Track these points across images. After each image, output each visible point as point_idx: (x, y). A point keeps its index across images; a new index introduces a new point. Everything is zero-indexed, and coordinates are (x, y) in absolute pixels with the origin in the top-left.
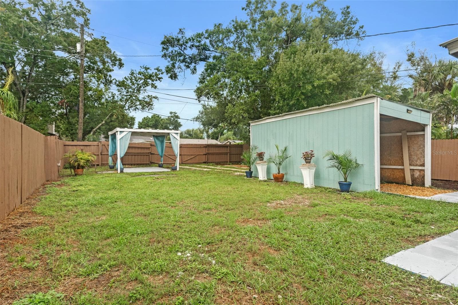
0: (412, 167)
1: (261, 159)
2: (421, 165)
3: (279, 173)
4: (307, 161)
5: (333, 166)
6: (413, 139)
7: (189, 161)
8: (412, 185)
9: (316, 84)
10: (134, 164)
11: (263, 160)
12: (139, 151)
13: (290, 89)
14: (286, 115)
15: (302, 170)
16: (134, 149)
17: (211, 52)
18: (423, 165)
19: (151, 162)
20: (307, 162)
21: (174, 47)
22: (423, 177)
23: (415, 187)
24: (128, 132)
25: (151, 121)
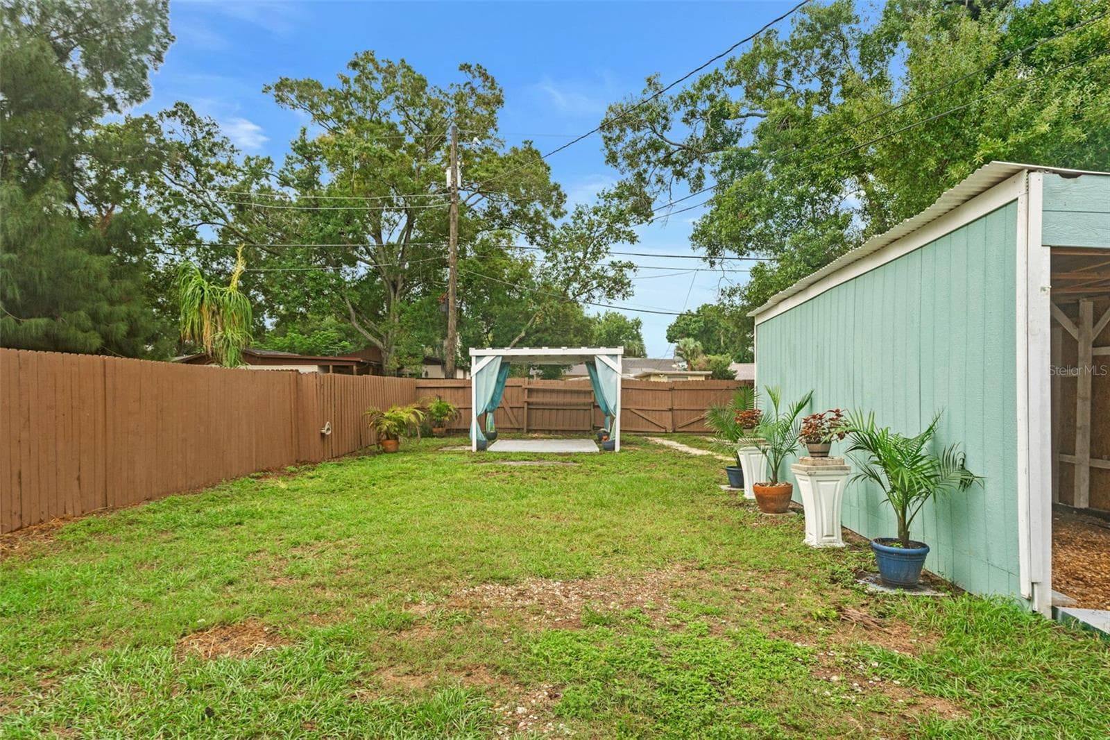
3: (775, 481)
7: (695, 425)
10: (557, 431)
12: (568, 399)
15: (797, 478)
16: (554, 395)
17: (742, 120)
19: (594, 427)
21: (639, 130)
24: (492, 358)
25: (695, 322)
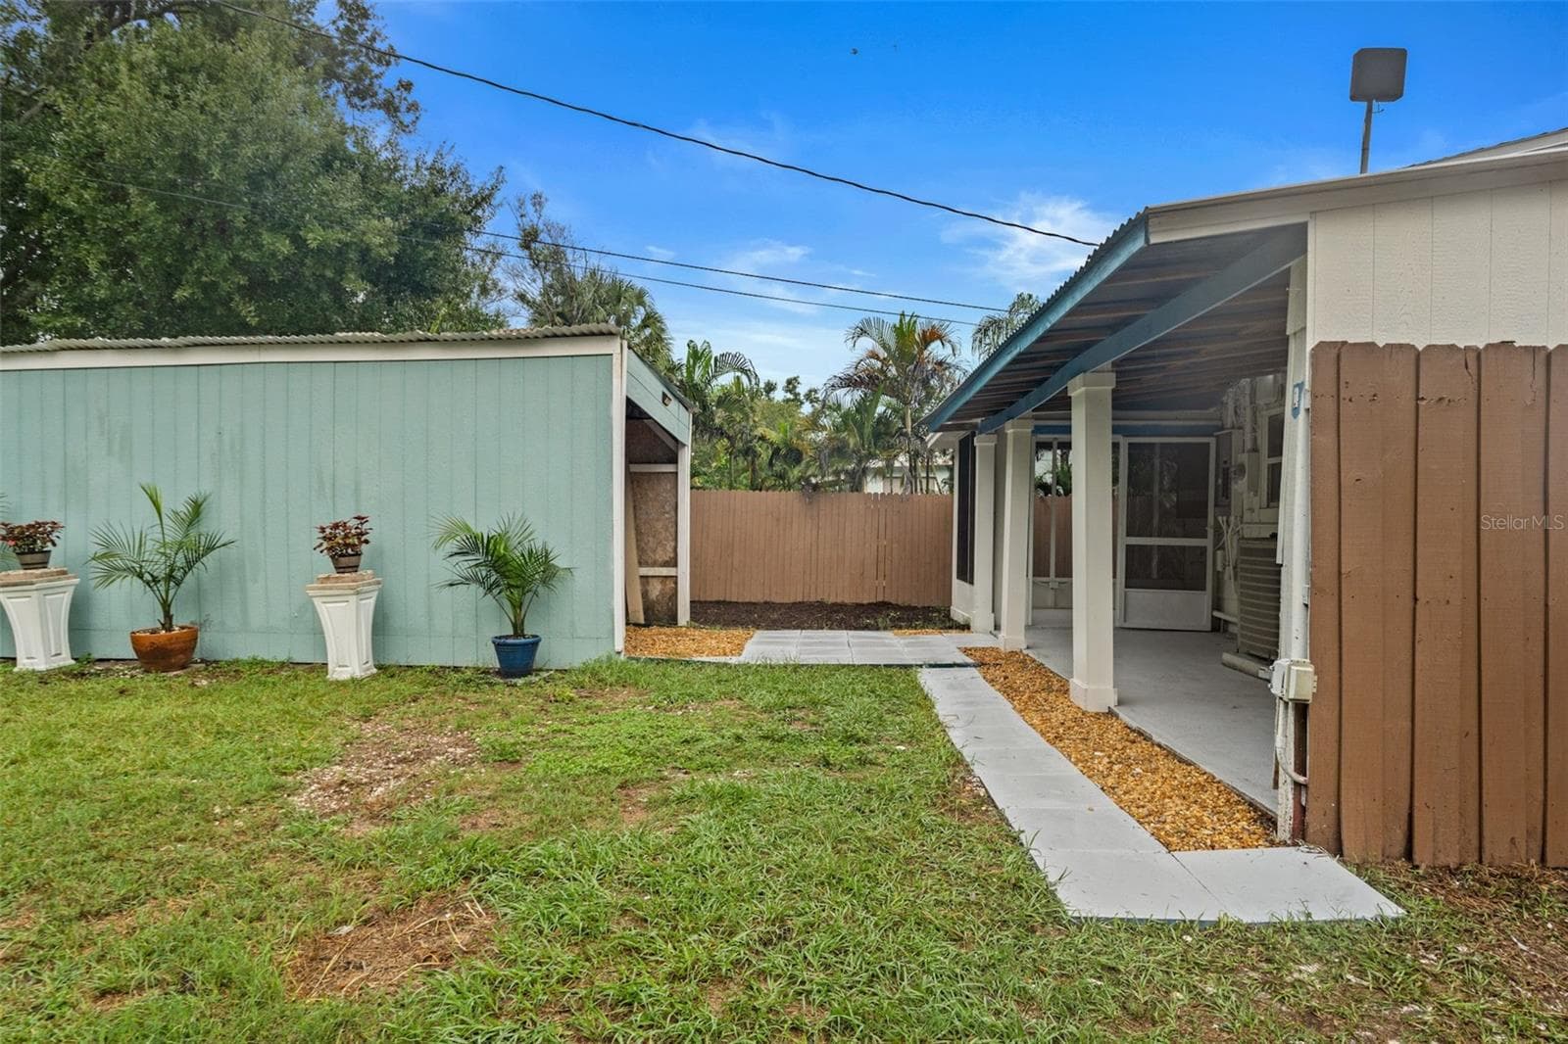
0: (645, 571)
1: (37, 558)
2: (666, 564)
3: (168, 625)
4: (344, 561)
5: (466, 581)
6: (646, 485)
8: (647, 625)
9: (314, 237)
11: (44, 564)
13: (177, 228)
14: (196, 345)
15: (316, 601)
18: (673, 562)
20: (340, 569)
22: (670, 598)
23: (655, 629)
